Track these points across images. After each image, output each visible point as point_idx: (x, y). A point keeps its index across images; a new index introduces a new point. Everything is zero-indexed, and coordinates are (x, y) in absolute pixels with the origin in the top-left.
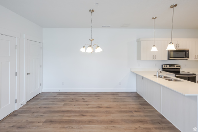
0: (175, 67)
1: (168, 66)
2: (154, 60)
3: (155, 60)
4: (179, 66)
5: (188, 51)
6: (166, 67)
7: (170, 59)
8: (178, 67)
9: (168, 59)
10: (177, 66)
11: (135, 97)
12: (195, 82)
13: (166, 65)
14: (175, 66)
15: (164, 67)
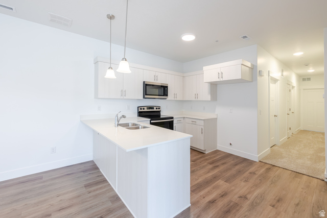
0: (155, 110)
1: (145, 108)
2: (122, 98)
3: (125, 98)
4: (159, 108)
5: (167, 87)
6: (142, 110)
7: (146, 96)
8: (158, 110)
9: (144, 97)
10: (157, 108)
11: (82, 173)
12: (173, 129)
13: (142, 108)
14: (155, 108)
15: (140, 110)
